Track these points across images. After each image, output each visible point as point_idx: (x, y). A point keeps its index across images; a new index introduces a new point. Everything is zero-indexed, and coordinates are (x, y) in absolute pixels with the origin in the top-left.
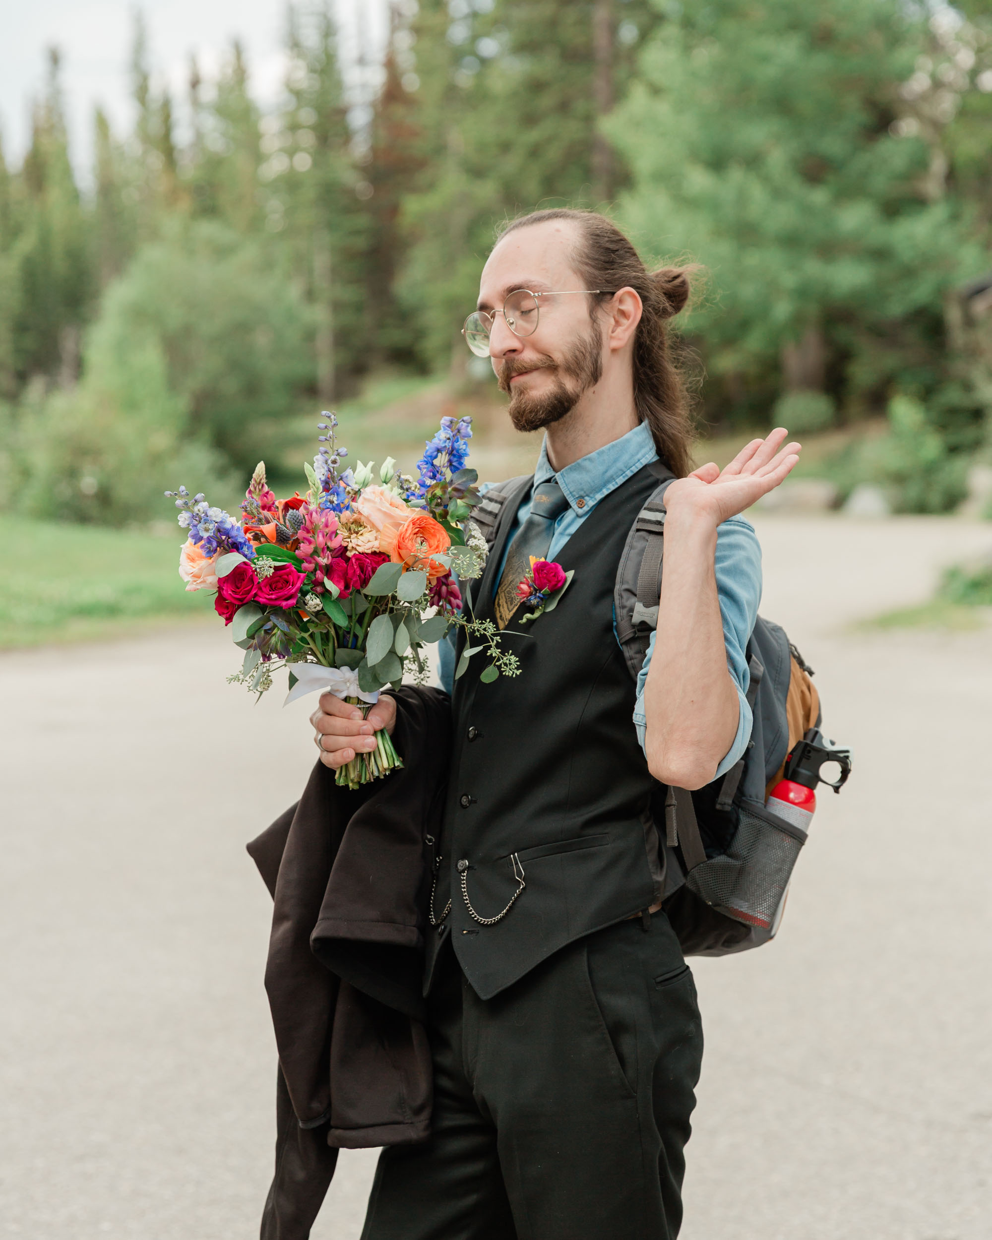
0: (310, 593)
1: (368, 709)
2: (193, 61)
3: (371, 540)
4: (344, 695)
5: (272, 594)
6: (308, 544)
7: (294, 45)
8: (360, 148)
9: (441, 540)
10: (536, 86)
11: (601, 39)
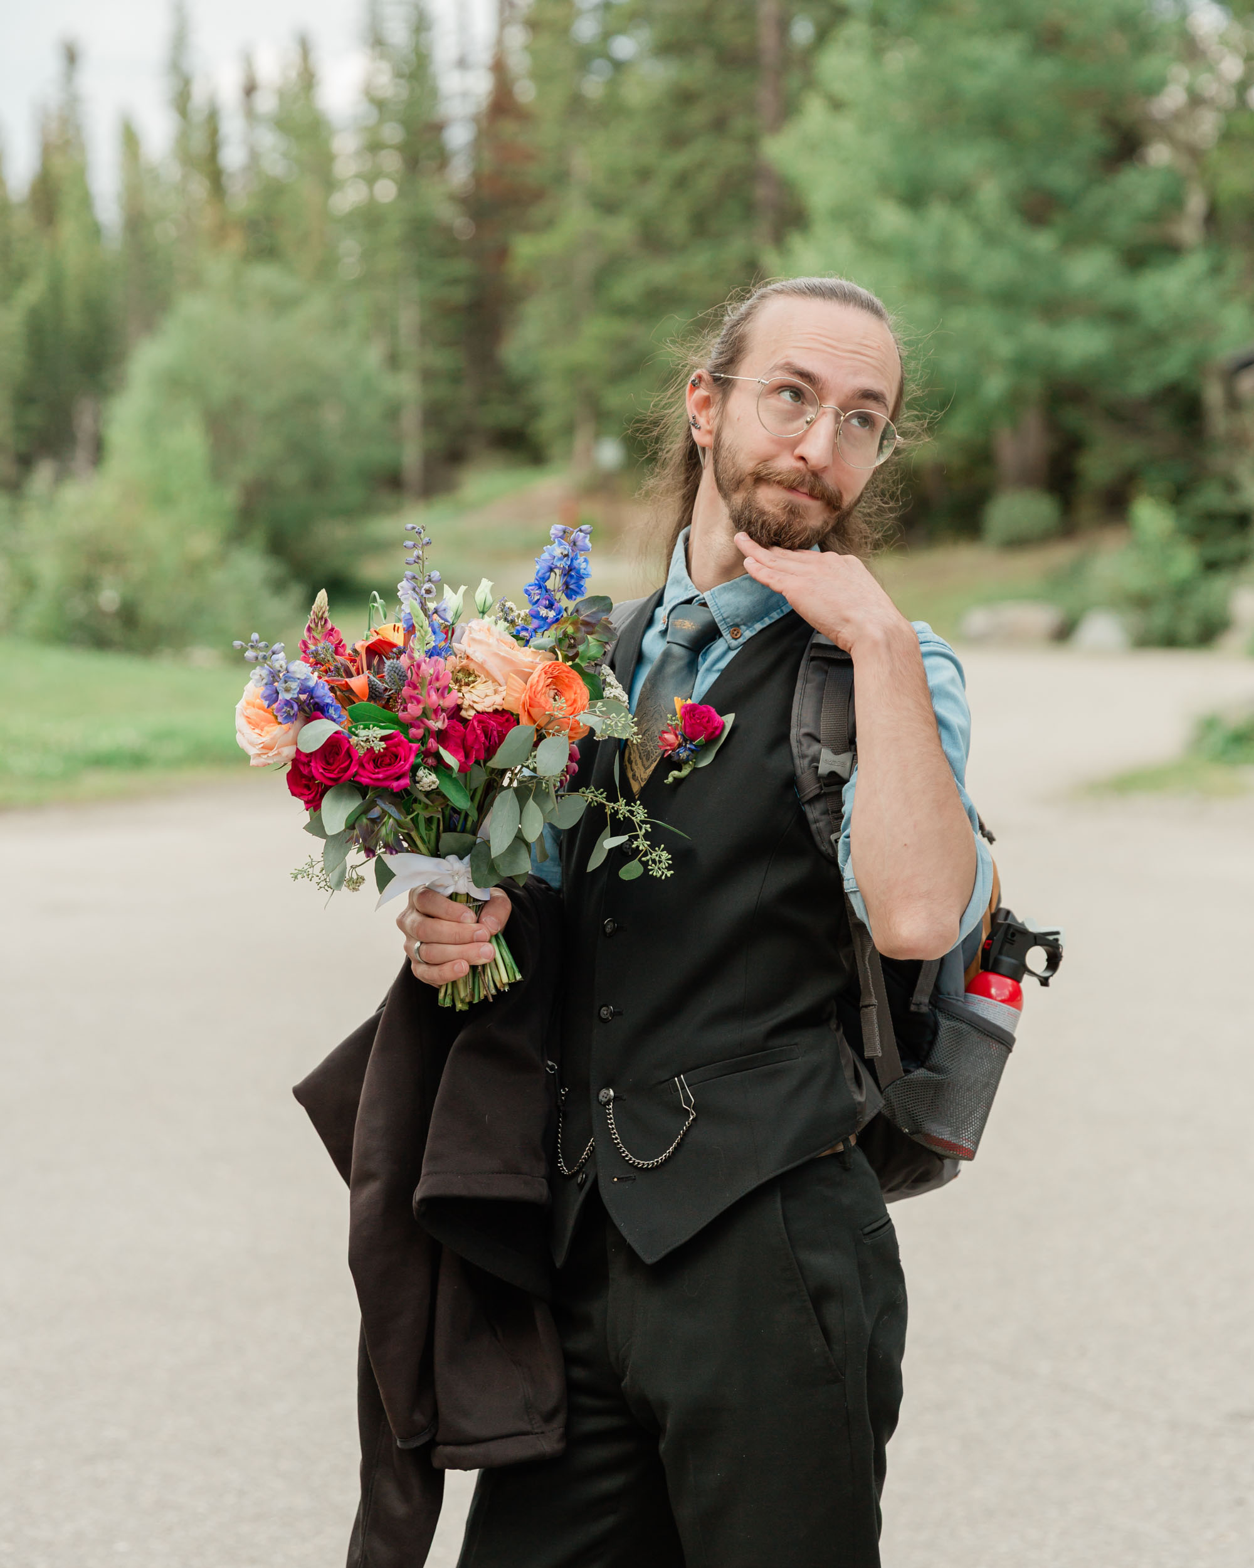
0: (422, 767)
1: (480, 907)
2: (248, 61)
3: (488, 694)
4: (450, 891)
5: (378, 773)
6: (416, 703)
7: (377, 42)
8: (459, 174)
9: (578, 691)
10: (684, 98)
11: (768, 39)
